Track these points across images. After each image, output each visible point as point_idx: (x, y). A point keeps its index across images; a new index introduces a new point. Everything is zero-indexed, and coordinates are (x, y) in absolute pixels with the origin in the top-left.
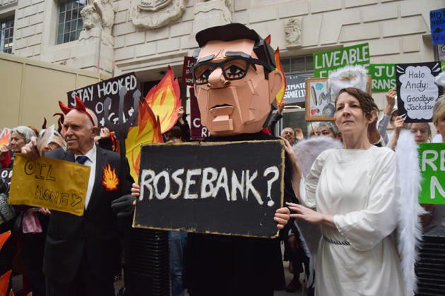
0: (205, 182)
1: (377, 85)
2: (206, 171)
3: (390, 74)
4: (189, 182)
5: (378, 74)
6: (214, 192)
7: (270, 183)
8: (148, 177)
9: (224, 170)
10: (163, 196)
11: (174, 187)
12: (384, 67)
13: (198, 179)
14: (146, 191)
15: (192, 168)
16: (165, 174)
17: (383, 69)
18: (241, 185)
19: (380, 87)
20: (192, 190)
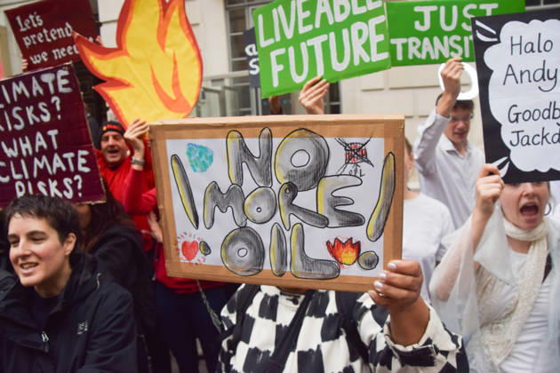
1: (420, 50)
3: (448, 22)
5: (422, 23)
12: (434, 8)
17: (432, 13)
19: (428, 53)
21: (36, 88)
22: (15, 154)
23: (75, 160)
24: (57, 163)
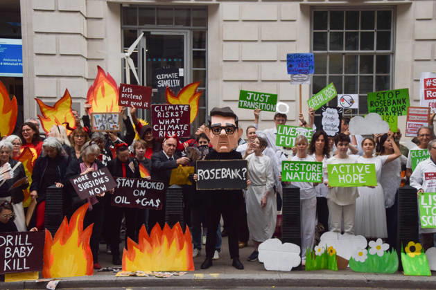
0: (223, 173)
2: (223, 169)
4: (217, 173)
6: (226, 176)
7: (244, 173)
8: (201, 172)
9: (229, 170)
10: (208, 178)
11: (211, 175)
13: (220, 172)
14: (200, 177)
15: (218, 168)
16: (207, 171)
18: (234, 174)
20: (218, 176)
21: (177, 108)
22: (163, 123)
23: (183, 127)
24: (177, 127)
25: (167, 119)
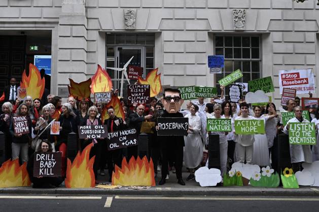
0: (173, 125)
2: (173, 123)
6: (175, 128)
7: (186, 126)
8: (160, 125)
9: (177, 123)
10: (164, 128)
11: (166, 127)
13: (172, 125)
14: (160, 128)
15: (170, 123)
16: (164, 124)
18: (180, 126)
20: (171, 127)
21: (142, 87)
22: (134, 96)
23: (146, 98)
25: (136, 93)
